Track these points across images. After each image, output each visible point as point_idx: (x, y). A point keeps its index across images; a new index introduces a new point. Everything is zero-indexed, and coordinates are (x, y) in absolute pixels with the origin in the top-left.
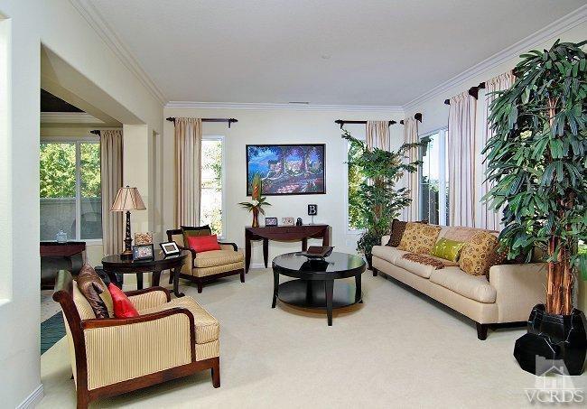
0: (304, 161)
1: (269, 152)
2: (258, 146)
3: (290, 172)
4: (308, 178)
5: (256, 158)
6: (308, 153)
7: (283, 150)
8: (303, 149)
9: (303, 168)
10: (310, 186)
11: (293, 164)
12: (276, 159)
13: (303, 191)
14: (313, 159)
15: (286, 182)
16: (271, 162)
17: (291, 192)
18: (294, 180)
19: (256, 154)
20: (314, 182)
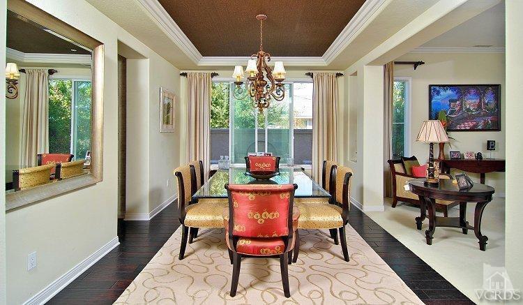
0: (480, 100)
1: (449, 92)
2: (439, 86)
3: (468, 110)
4: (484, 116)
5: (439, 97)
6: (485, 93)
7: (461, 90)
8: (480, 89)
9: (479, 106)
10: (486, 123)
11: (471, 102)
12: (456, 98)
13: (480, 127)
14: (489, 99)
15: (464, 119)
16: (451, 101)
17: (468, 128)
18: (471, 118)
19: (438, 93)
20: (489, 120)
